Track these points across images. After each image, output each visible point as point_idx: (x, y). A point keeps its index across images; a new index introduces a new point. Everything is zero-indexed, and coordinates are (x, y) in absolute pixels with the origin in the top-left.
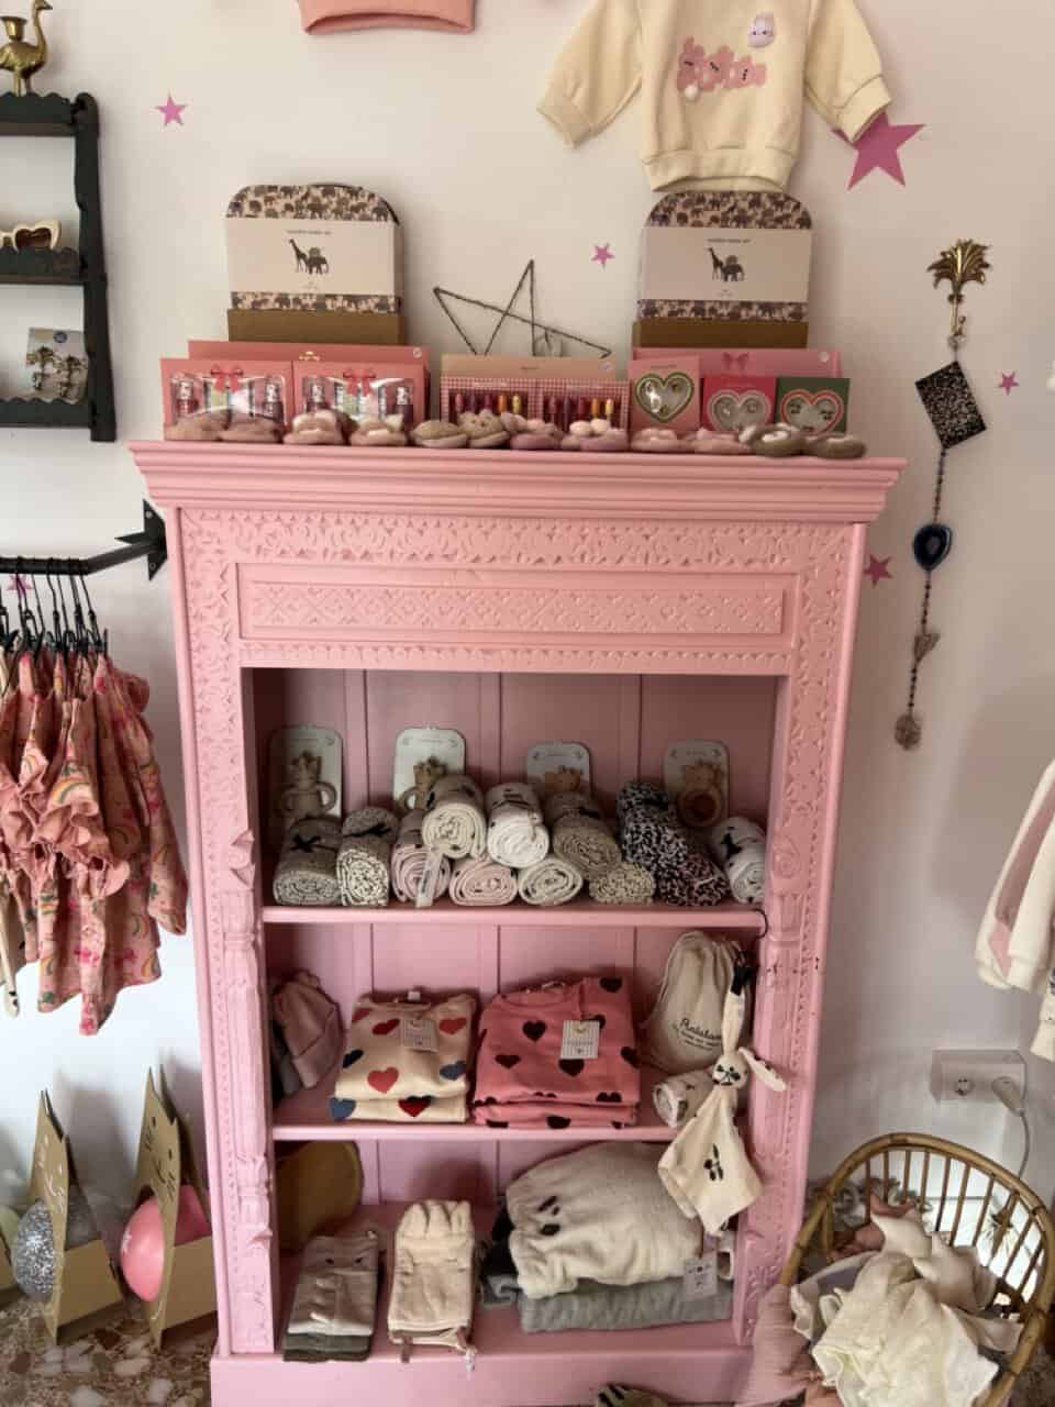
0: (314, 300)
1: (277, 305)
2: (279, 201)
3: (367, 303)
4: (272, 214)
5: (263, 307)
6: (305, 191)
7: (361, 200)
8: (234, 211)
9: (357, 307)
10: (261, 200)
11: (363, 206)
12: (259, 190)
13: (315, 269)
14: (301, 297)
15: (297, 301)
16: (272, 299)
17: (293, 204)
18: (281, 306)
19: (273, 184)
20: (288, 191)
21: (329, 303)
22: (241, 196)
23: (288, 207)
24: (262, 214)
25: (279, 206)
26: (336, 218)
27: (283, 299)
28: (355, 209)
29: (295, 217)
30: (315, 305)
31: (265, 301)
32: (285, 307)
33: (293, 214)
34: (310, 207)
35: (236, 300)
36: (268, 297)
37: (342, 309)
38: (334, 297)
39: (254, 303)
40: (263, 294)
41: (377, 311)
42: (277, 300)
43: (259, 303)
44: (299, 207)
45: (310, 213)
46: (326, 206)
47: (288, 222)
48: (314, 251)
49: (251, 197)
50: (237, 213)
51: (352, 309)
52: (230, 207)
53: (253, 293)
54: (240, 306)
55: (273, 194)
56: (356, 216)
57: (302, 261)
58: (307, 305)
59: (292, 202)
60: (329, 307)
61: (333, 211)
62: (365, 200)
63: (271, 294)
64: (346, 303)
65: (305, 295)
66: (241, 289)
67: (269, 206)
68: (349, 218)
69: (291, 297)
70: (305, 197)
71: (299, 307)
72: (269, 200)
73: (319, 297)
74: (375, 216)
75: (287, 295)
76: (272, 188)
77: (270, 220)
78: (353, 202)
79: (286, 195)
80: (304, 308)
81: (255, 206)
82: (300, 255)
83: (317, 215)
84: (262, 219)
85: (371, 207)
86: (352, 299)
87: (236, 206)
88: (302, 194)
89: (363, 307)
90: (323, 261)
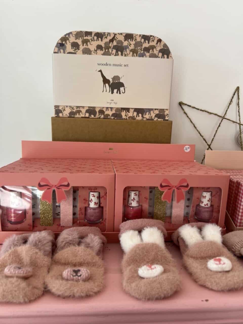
0: (114, 112)
1: (87, 115)
2: (92, 43)
3: (150, 113)
4: (87, 52)
5: (77, 116)
6: (112, 36)
7: (152, 44)
8: (59, 50)
9: (142, 116)
10: (79, 41)
11: (153, 47)
12: (79, 34)
13: (115, 91)
14: (104, 110)
15: (101, 112)
16: (84, 111)
17: (103, 46)
18: (90, 115)
19: (89, 30)
20: (100, 36)
21: (123, 114)
22: (65, 39)
23: (99, 47)
24: (80, 52)
25: (92, 46)
26: (133, 55)
27: (91, 111)
28: (147, 50)
29: (104, 54)
30: (113, 115)
31: (79, 112)
32: (92, 116)
33: (102, 52)
34: (115, 47)
35: (58, 111)
36: (81, 109)
37: (133, 118)
38: (127, 110)
39: (71, 113)
40: (78, 107)
41: (156, 119)
42: (87, 111)
43: (74, 113)
44: (107, 47)
45: (114, 51)
46: (127, 47)
47: (99, 57)
48: (116, 78)
49: (72, 39)
50: (62, 51)
51: (140, 118)
52: (56, 46)
53: (70, 107)
54: (61, 115)
55: (89, 38)
56: (148, 54)
57: (107, 85)
58: (108, 115)
59: (102, 44)
60: (124, 117)
61: (131, 51)
62: (154, 43)
63: (83, 107)
64: (135, 114)
65: (107, 108)
66: (62, 104)
67: (85, 46)
68: (142, 55)
69: (97, 110)
70: (112, 41)
71: (102, 116)
72: (85, 42)
73: (117, 109)
74: (160, 54)
75: (94, 108)
76: (88, 33)
77: (86, 56)
78: (146, 45)
79: (98, 38)
80: (106, 117)
81: (75, 46)
82: (106, 81)
83: (120, 53)
84: (79, 55)
85: (158, 49)
86: (139, 111)
87: (61, 45)
88: (109, 38)
89: (147, 116)
90: (122, 85)
